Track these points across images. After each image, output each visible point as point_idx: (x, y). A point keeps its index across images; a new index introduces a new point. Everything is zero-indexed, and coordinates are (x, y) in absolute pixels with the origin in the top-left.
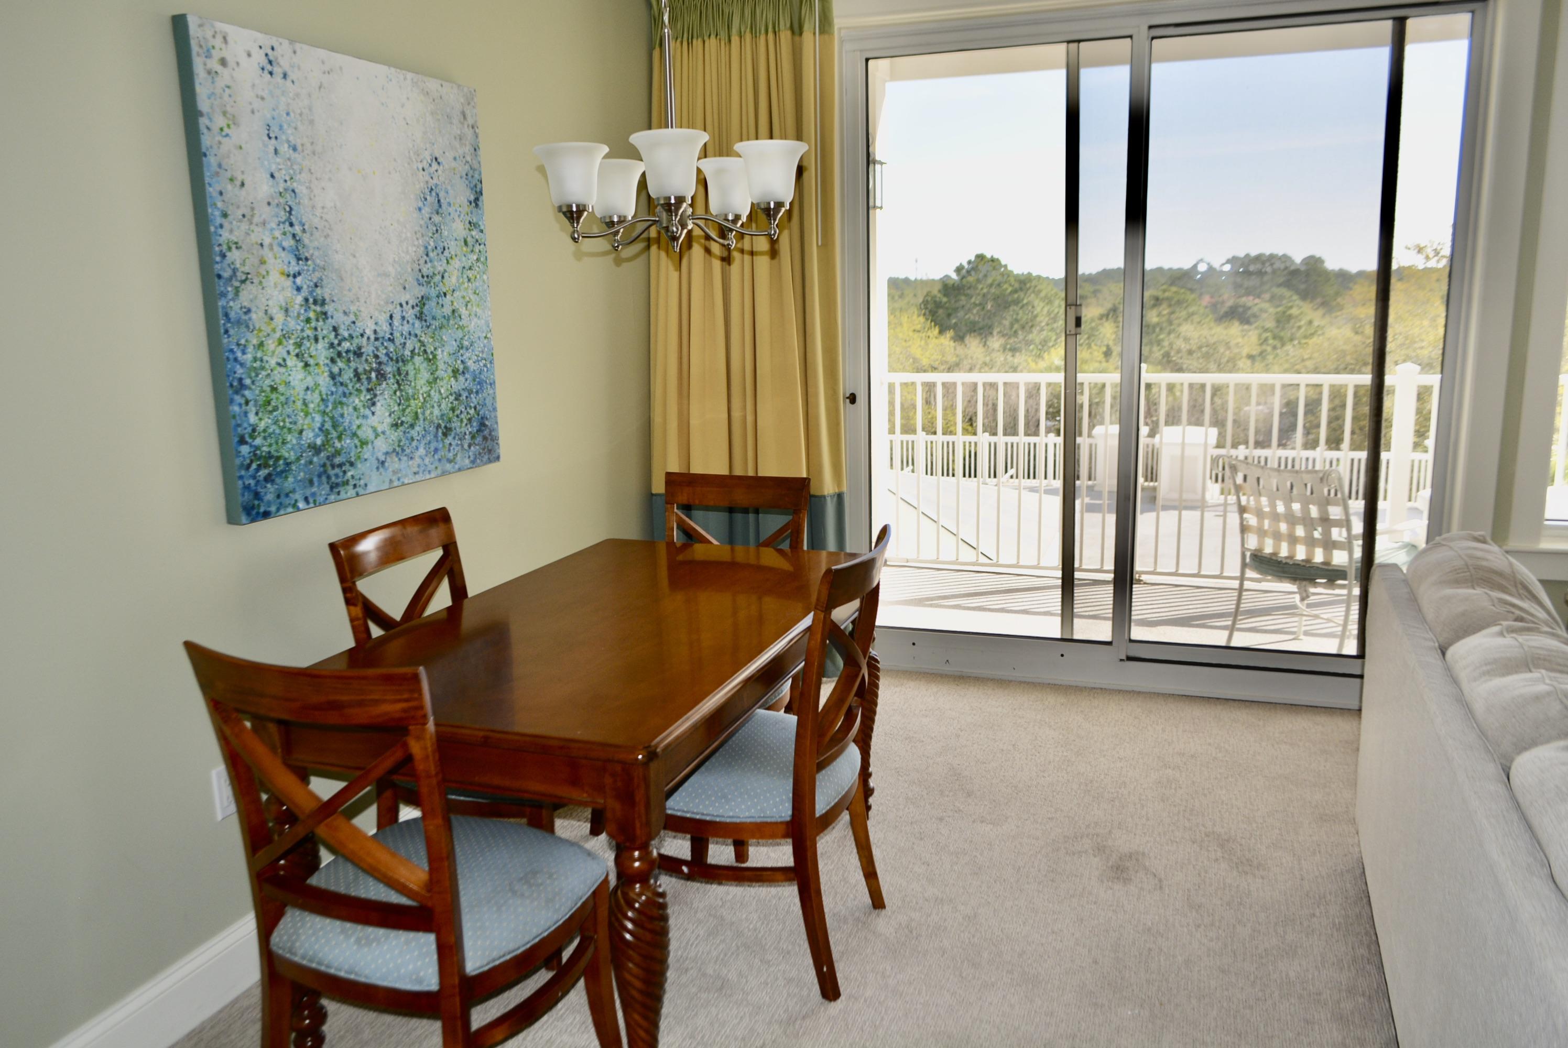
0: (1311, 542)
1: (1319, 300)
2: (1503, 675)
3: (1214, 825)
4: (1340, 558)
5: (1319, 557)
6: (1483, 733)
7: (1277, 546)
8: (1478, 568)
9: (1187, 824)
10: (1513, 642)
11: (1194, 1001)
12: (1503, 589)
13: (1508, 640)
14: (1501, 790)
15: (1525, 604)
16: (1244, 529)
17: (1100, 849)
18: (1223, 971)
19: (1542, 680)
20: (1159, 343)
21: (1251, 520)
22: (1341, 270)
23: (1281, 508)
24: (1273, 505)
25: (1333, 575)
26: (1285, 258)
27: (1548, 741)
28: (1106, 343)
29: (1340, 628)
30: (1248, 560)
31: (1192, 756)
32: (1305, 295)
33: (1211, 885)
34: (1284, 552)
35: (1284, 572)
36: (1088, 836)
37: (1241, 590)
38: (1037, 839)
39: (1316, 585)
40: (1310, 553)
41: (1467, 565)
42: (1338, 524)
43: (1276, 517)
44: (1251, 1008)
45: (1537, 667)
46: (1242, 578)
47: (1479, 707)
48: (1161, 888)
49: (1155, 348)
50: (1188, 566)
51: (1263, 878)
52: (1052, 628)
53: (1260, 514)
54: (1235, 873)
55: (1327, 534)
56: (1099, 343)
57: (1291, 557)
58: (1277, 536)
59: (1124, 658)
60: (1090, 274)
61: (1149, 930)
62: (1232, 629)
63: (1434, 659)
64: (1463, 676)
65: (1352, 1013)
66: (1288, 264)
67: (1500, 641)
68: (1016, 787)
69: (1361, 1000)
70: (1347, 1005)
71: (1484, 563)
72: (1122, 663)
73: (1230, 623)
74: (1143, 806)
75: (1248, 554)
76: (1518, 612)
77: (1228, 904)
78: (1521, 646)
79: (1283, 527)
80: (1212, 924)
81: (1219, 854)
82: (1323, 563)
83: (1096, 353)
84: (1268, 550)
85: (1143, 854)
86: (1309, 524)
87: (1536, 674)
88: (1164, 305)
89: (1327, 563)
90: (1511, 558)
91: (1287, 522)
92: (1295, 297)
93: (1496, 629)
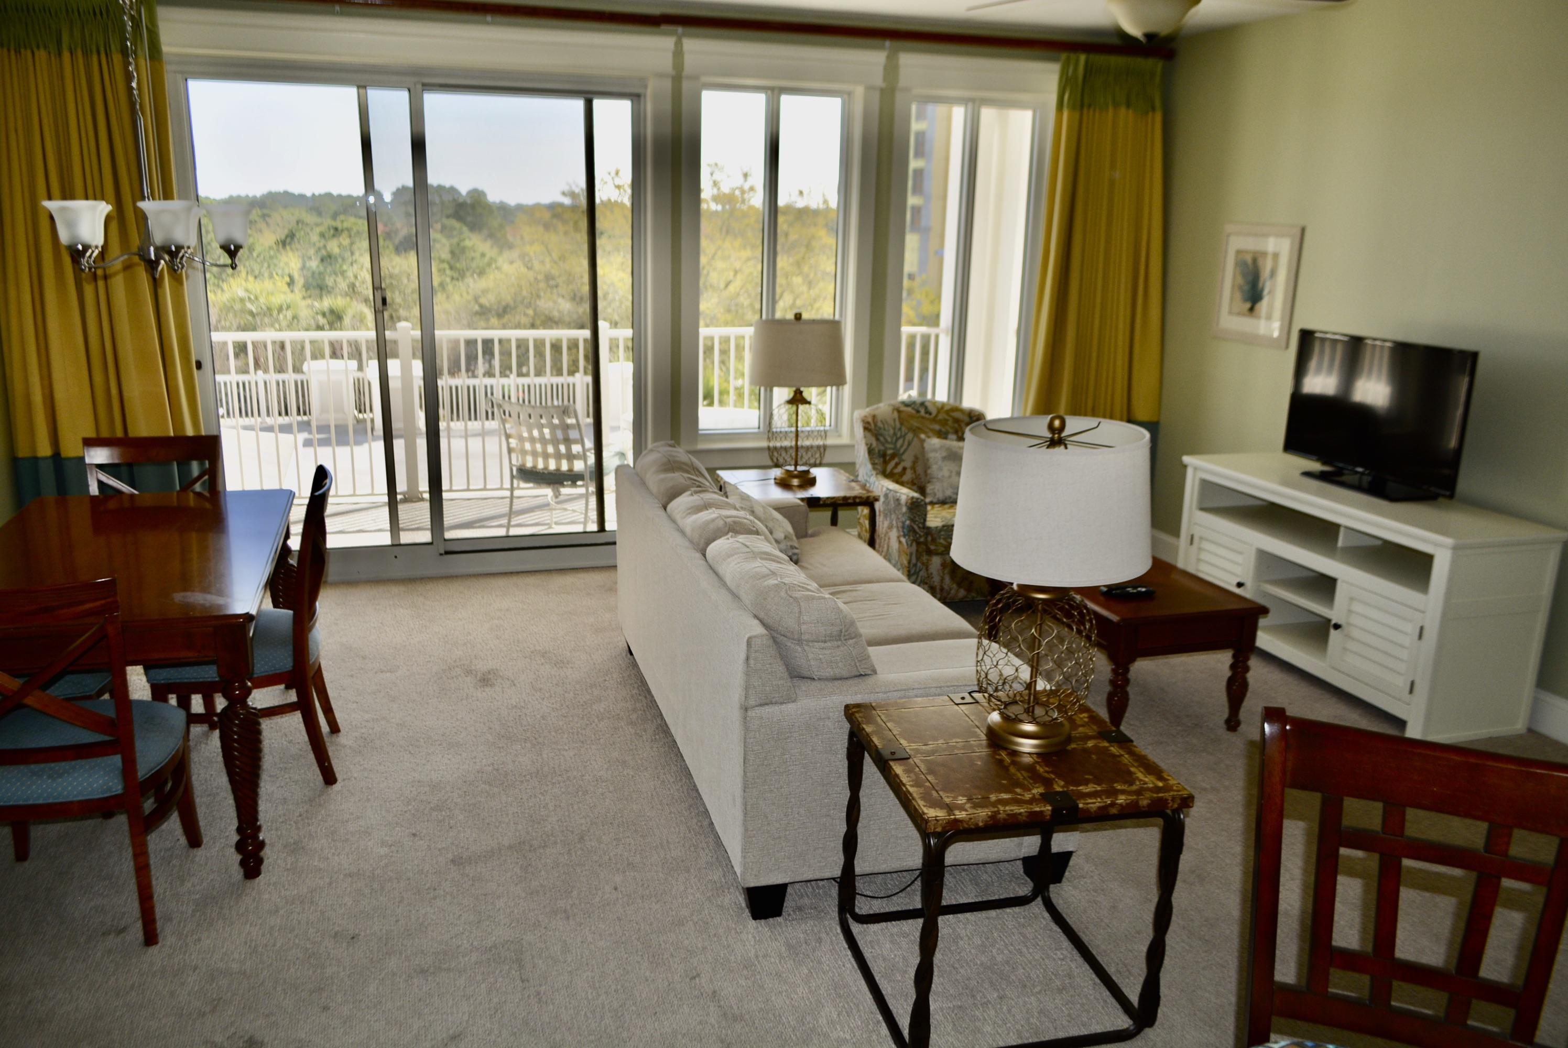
0: (558, 456)
1: (485, 232)
2: (696, 513)
3: (535, 646)
4: (579, 466)
5: (565, 467)
6: (691, 542)
7: (535, 461)
8: (675, 462)
9: (518, 649)
10: (699, 498)
11: (553, 734)
12: (688, 472)
13: (696, 497)
14: (703, 562)
15: (700, 479)
16: (510, 450)
17: (468, 672)
18: (565, 717)
19: (714, 512)
20: (343, 273)
21: (513, 442)
22: (501, 202)
23: (536, 433)
24: (530, 433)
25: (573, 478)
26: (453, 190)
27: (720, 537)
28: (287, 271)
29: (583, 516)
30: (515, 472)
31: (507, 610)
32: (474, 227)
33: (543, 677)
34: (540, 465)
35: (542, 479)
36: (457, 666)
37: (512, 497)
38: (425, 674)
39: (564, 486)
40: (559, 464)
41: (669, 461)
42: (576, 442)
43: (532, 440)
44: (584, 729)
45: (711, 508)
46: (512, 489)
47: (688, 530)
48: (514, 685)
49: (340, 279)
50: (477, 483)
51: (572, 668)
52: (385, 539)
53: (521, 439)
54: (555, 668)
55: (569, 449)
56: (280, 272)
57: (546, 468)
58: (535, 454)
59: (443, 552)
60: (255, 197)
61: (516, 706)
62: (508, 526)
63: (662, 512)
64: (678, 517)
65: (637, 719)
66: (456, 197)
67: (692, 498)
68: (396, 648)
69: (640, 712)
70: (634, 717)
71: (678, 459)
72: (442, 557)
73: (506, 521)
74: (486, 644)
75: (515, 469)
76: (697, 483)
77: (556, 685)
78: (702, 499)
79: (539, 447)
80: (551, 696)
81: (543, 661)
82: (568, 471)
83: (279, 284)
84: (529, 464)
85: (497, 670)
86: (556, 442)
87: (710, 511)
88: (345, 234)
89: (570, 470)
90: (690, 456)
91: (541, 443)
92: (465, 229)
93: (689, 493)
